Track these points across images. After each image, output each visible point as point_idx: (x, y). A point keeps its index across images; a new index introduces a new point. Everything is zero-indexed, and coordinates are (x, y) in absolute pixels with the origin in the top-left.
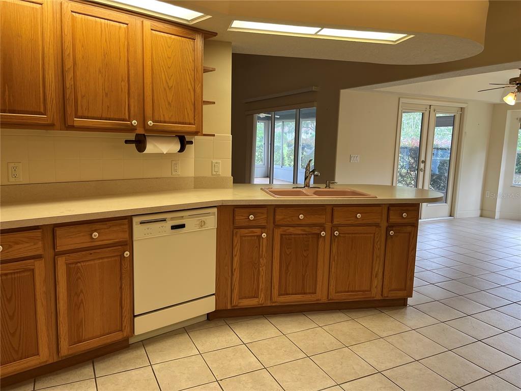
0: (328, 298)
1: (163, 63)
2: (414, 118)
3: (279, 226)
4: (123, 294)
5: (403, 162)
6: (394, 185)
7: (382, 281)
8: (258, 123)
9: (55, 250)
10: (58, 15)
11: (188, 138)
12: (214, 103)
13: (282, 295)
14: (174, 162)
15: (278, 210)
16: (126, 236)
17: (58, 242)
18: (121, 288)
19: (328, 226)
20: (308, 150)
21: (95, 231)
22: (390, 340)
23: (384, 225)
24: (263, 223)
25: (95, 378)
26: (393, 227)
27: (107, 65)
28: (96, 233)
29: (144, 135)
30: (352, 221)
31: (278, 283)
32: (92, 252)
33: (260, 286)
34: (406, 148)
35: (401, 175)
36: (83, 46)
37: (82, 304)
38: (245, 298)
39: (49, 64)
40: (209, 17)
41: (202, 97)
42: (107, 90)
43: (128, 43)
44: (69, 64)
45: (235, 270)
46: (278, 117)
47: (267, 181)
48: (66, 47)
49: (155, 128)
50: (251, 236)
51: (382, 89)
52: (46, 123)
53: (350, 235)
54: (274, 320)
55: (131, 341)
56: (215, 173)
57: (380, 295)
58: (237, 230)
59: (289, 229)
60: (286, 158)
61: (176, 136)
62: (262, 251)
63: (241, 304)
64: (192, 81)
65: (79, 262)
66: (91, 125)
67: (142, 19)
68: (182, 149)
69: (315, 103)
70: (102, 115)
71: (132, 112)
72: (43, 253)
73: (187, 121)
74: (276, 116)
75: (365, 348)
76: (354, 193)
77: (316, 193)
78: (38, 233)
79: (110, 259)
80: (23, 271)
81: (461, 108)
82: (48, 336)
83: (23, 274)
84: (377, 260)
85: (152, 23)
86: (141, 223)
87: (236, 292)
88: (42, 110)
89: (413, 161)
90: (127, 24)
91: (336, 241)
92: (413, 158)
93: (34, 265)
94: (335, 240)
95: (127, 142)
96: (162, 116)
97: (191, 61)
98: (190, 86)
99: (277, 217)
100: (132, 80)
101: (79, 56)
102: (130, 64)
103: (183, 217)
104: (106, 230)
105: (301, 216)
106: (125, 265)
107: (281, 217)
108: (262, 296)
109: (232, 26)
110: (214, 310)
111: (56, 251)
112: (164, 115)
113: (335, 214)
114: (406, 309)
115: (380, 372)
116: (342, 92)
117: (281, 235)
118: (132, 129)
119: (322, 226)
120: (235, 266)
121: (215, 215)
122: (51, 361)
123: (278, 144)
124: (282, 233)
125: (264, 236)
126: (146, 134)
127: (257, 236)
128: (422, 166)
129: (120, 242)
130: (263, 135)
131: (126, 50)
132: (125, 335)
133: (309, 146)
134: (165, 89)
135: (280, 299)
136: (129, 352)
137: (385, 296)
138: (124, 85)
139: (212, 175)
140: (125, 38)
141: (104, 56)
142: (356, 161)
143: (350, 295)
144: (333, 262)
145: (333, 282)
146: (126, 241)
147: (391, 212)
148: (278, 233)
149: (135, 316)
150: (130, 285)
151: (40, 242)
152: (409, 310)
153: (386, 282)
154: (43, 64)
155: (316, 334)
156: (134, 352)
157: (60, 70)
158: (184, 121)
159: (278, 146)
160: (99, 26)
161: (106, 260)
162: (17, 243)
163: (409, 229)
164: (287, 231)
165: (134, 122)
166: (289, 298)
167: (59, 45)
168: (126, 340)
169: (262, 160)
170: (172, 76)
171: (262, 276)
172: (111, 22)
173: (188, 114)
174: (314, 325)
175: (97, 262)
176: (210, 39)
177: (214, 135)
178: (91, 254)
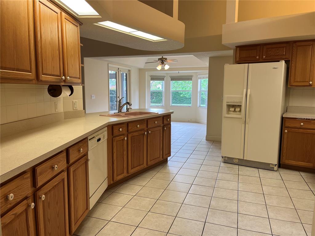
0: (147, 165)
3: (130, 133)
14: (56, 103)
15: (130, 124)
19: (146, 129)
21: (80, 148)
26: (165, 126)
38: (119, 175)
48: (38, 24)
49: (69, 81)
52: (32, 78)
56: (75, 109)
62: (125, 147)
66: (48, 79)
70: (51, 73)
71: (61, 71)
81: (129, 70)
84: (161, 142)
85: (65, 14)
86: (89, 140)
87: (115, 172)
90: (57, 13)
91: (149, 136)
93: (64, 175)
96: (70, 74)
101: (42, 32)
102: (59, 39)
105: (138, 126)
107: (131, 128)
108: (125, 172)
117: (131, 137)
121: (107, 131)
125: (126, 139)
135: (132, 171)
137: (164, 158)
141: (51, 33)
142: (94, 99)
145: (149, 157)
147: (164, 119)
149: (90, 198)
151: (66, 159)
160: (48, 12)
162: (59, 162)
163: (168, 126)
164: (133, 135)
165: (64, 77)
166: (134, 169)
171: (125, 161)
172: (52, 11)
173: (78, 72)
178: (79, 163)
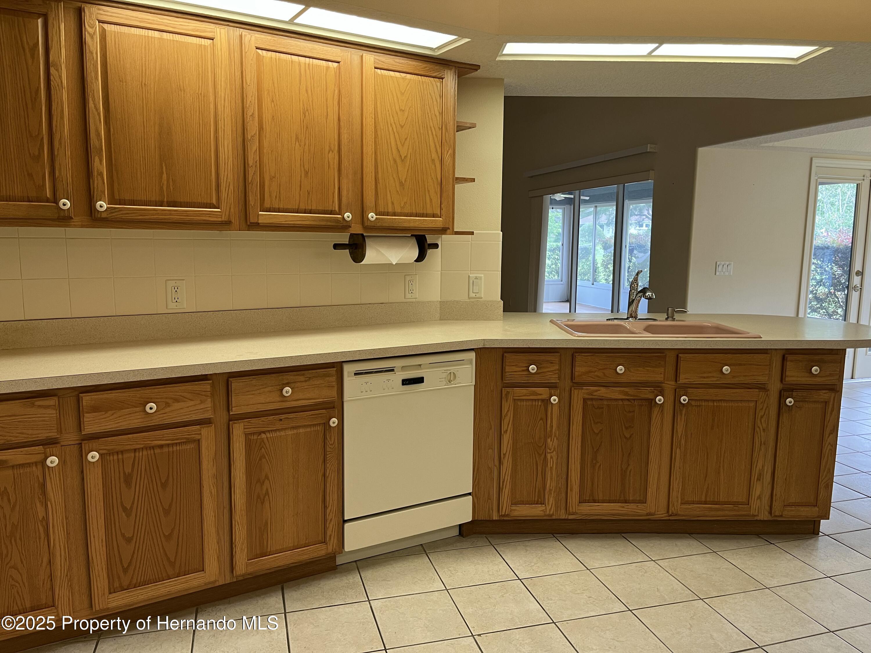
0: (668, 512)
1: (392, 121)
2: (844, 193)
3: (580, 385)
4: (328, 485)
5: (822, 274)
6: (801, 315)
7: (770, 487)
8: (550, 211)
9: (229, 413)
10: (237, 55)
11: (430, 239)
12: (473, 180)
13: (585, 502)
14: (408, 278)
15: (579, 358)
16: (334, 393)
17: (234, 400)
18: (324, 475)
19: (669, 386)
20: (641, 255)
21: (287, 384)
22: (782, 592)
23: (775, 386)
24: (554, 379)
25: (285, 613)
26: (792, 390)
27: (307, 128)
28: (288, 388)
29: (362, 235)
30: (715, 379)
31: (578, 482)
32: (283, 417)
33: (548, 486)
34: (828, 248)
35: (817, 298)
36: (273, 101)
37: (267, 497)
38: (522, 503)
39: (224, 130)
40: (467, 40)
41: (454, 172)
42: (306, 167)
43: (339, 91)
44: (253, 129)
45: (505, 455)
46: (588, 198)
47: (565, 308)
48: (249, 102)
49: (378, 225)
50: (532, 400)
51: (776, 144)
52: (220, 219)
53: (711, 404)
54: (573, 544)
55: (340, 560)
56: (474, 295)
57: (767, 513)
58: (508, 389)
59: (597, 391)
60: (601, 269)
61: (412, 235)
62: (552, 427)
63: (516, 513)
64: (438, 147)
65: (264, 432)
66: (282, 221)
67: (360, 52)
68: (421, 258)
69: (652, 173)
70: (299, 206)
71: (344, 199)
72: (212, 416)
73: (429, 211)
74: (582, 197)
75: (736, 603)
76: (719, 330)
77: (648, 329)
78: (206, 386)
79: (308, 430)
80: (185, 443)
82: (218, 543)
83: (184, 447)
84: (760, 449)
85: (377, 58)
86: (356, 374)
87: (506, 491)
88: (214, 201)
89: (840, 272)
90: (338, 62)
91: (684, 412)
92: (841, 267)
93: (200, 434)
94: (681, 411)
95: (336, 246)
96: (390, 205)
97: (437, 114)
98: (434, 155)
99: (577, 369)
100: (344, 149)
101: (267, 116)
102: (342, 124)
103: (420, 365)
104: (304, 384)
105: (620, 369)
106: (331, 438)
107: (584, 370)
108: (551, 501)
109: (504, 52)
110: (471, 520)
111: (231, 413)
112: (393, 203)
113: (683, 365)
114: (817, 540)
115: (760, 647)
116: (702, 151)
117: (585, 400)
118: (344, 226)
119: (659, 387)
120: (504, 449)
121: (471, 363)
122: (221, 582)
123: (586, 245)
124: (587, 396)
125: (555, 400)
126: (365, 234)
127: (543, 400)
128: (856, 280)
129: (324, 403)
130: (560, 230)
131: (336, 103)
132: (330, 550)
133: (641, 247)
134: (395, 161)
135: (581, 508)
136: (336, 577)
137: (777, 513)
138: (333, 157)
139: (469, 298)
140: (335, 85)
141: (304, 114)
142: (727, 274)
143: (711, 509)
144: (678, 450)
145: (676, 485)
146: (333, 402)
147: (789, 365)
148: (578, 396)
149: (345, 521)
150: (338, 473)
151: (210, 400)
152: (822, 541)
153: (778, 491)
154: (216, 131)
155: (646, 572)
156: (344, 578)
157: (240, 140)
158: (425, 212)
159: (586, 249)
160: (297, 67)
161: (301, 430)
162: (177, 400)
163: (824, 395)
164: (595, 393)
165: (348, 215)
166: (596, 508)
167: (239, 102)
168: (332, 557)
169: (557, 273)
170: (406, 139)
171: (551, 468)
172: (314, 60)
173: (431, 200)
174: (641, 557)
175: (290, 432)
176: (467, 76)
177: (472, 233)
178: (281, 420)
